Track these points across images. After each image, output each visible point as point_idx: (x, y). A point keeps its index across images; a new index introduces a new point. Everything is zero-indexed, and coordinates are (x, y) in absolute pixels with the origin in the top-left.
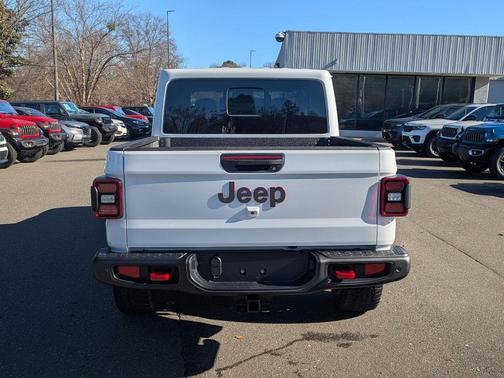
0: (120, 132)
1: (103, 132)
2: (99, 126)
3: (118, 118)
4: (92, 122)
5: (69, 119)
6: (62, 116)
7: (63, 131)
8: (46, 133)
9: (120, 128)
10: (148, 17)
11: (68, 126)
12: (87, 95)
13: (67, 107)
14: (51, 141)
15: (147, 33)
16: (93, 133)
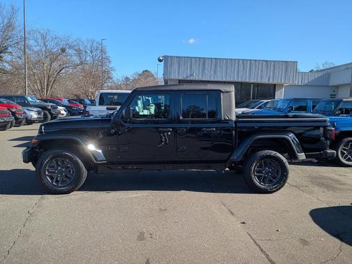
0: (63, 114)
1: (51, 114)
2: (49, 110)
3: (63, 106)
4: (44, 108)
5: (31, 106)
6: (25, 104)
7: (24, 113)
8: (14, 114)
9: (63, 112)
10: (93, 42)
11: (29, 110)
12: (47, 91)
13: (30, 99)
14: (16, 119)
15: (91, 52)
16: (45, 114)
